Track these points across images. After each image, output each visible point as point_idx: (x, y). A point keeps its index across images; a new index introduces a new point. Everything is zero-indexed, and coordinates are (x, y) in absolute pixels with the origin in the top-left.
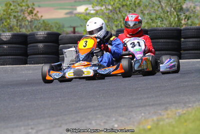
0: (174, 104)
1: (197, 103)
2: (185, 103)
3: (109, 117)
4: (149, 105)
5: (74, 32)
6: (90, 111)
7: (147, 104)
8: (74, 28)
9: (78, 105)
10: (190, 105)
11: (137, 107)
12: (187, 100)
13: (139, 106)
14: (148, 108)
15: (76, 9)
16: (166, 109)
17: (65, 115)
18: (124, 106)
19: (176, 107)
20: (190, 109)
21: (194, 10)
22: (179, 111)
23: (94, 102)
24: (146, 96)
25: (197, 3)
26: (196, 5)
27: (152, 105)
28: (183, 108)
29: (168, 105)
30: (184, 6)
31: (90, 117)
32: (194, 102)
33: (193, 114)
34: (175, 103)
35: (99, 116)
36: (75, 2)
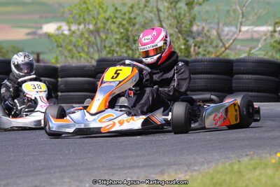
0: (173, 166)
1: (206, 166)
2: (189, 165)
3: (81, 182)
4: (138, 167)
5: (38, 61)
6: (55, 172)
7: (136, 164)
8: (38, 55)
9: (38, 164)
10: (196, 168)
11: (120, 169)
12: (192, 161)
13: (124, 168)
14: (136, 170)
15: (41, 28)
16: (162, 173)
17: (18, 177)
18: (103, 166)
19: (176, 170)
20: (195, 173)
21: (208, 34)
22: (180, 176)
23: (60, 159)
24: (134, 153)
25: (212, 25)
26: (212, 28)
27: (143, 166)
28: (186, 171)
29: (165, 167)
30: (195, 28)
31: (54, 181)
32: (202, 164)
33: (199, 181)
34: (174, 164)
35: (67, 180)
36: (41, 17)
